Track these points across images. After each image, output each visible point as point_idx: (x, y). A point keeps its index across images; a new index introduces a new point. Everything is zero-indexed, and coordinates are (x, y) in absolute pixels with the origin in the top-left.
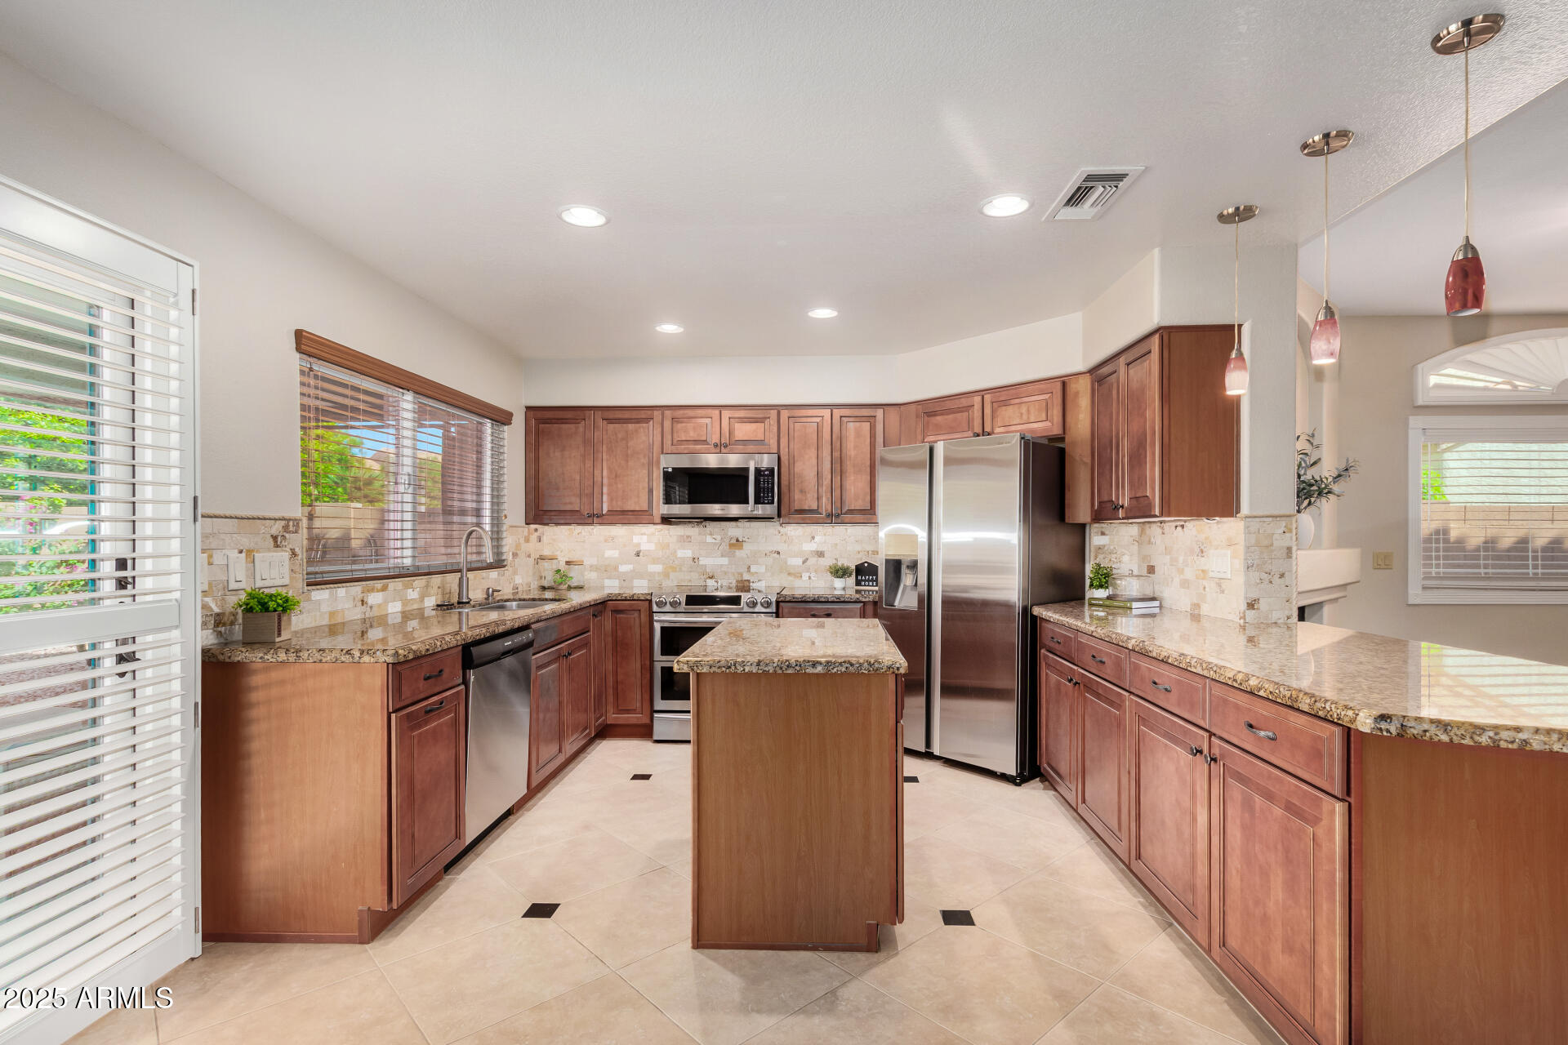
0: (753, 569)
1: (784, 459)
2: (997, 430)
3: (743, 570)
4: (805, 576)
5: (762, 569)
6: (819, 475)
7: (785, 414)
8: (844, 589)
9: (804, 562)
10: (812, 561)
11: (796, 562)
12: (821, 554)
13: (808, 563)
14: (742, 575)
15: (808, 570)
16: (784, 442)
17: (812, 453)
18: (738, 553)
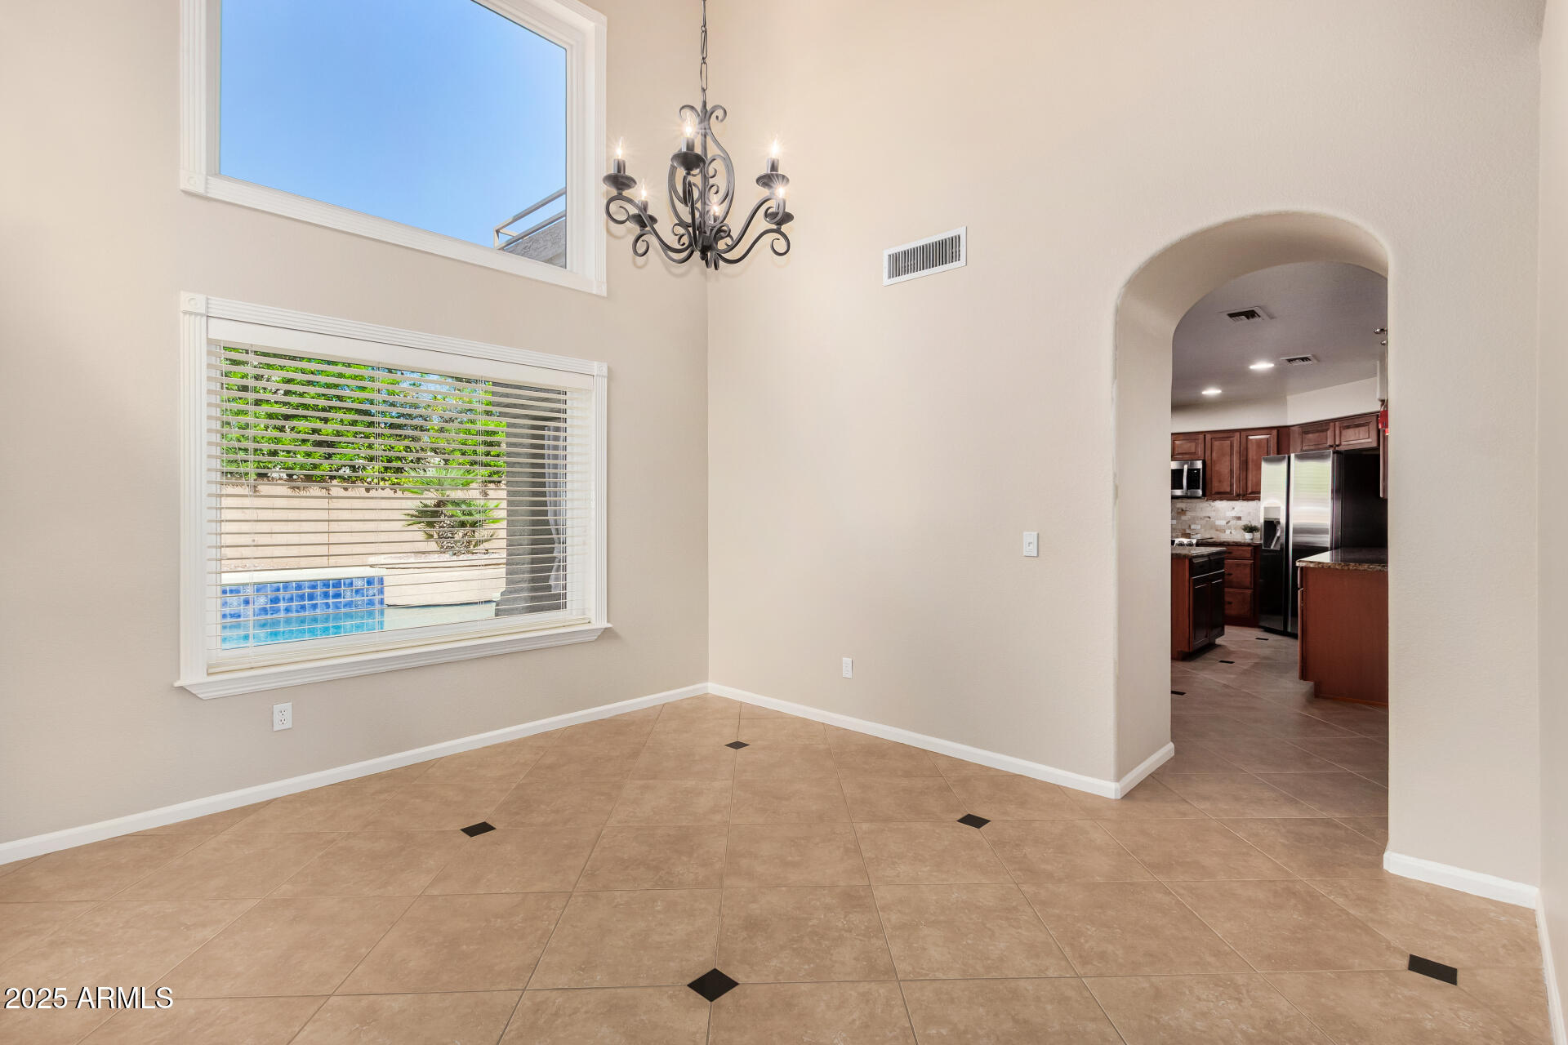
0: (1192, 527)
1: (1208, 462)
2: (1343, 443)
3: (1187, 527)
4: (1228, 532)
5: (1199, 527)
6: (1231, 471)
7: (1208, 437)
8: (1252, 539)
9: (1227, 523)
10: (1233, 522)
11: (1223, 523)
12: (1239, 518)
13: (1230, 524)
14: (1185, 530)
15: (1230, 528)
16: (1208, 453)
17: (1228, 458)
18: (1183, 518)
